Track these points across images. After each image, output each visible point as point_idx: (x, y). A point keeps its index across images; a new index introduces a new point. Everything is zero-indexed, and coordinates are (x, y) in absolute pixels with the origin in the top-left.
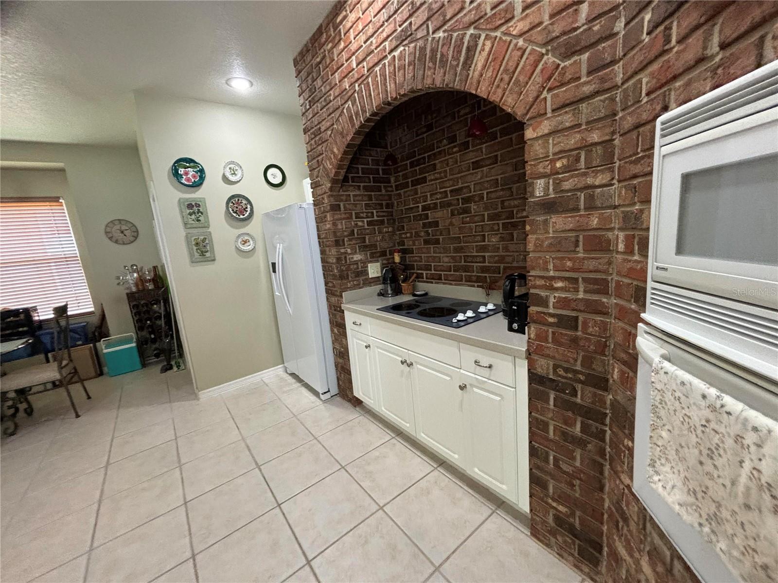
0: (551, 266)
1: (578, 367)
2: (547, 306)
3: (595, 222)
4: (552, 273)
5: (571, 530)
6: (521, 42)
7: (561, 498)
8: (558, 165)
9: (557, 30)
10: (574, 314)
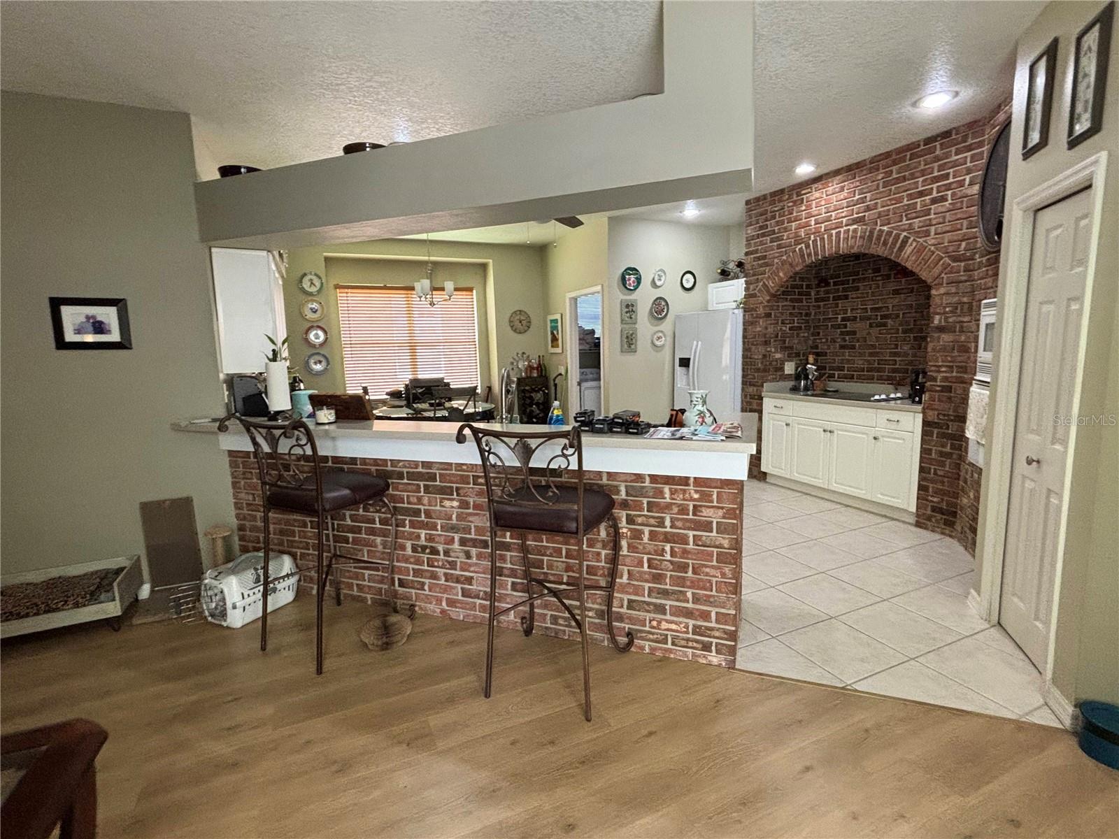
0: (940, 360)
1: (951, 413)
2: (936, 381)
3: (963, 338)
4: (940, 364)
5: (941, 511)
6: (932, 248)
7: (936, 492)
8: (947, 309)
9: (951, 249)
10: (950, 384)
